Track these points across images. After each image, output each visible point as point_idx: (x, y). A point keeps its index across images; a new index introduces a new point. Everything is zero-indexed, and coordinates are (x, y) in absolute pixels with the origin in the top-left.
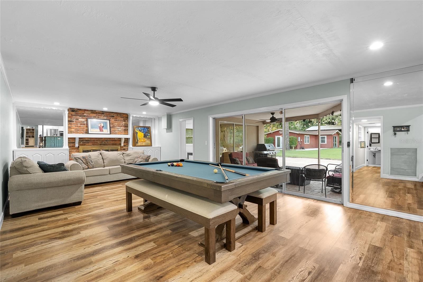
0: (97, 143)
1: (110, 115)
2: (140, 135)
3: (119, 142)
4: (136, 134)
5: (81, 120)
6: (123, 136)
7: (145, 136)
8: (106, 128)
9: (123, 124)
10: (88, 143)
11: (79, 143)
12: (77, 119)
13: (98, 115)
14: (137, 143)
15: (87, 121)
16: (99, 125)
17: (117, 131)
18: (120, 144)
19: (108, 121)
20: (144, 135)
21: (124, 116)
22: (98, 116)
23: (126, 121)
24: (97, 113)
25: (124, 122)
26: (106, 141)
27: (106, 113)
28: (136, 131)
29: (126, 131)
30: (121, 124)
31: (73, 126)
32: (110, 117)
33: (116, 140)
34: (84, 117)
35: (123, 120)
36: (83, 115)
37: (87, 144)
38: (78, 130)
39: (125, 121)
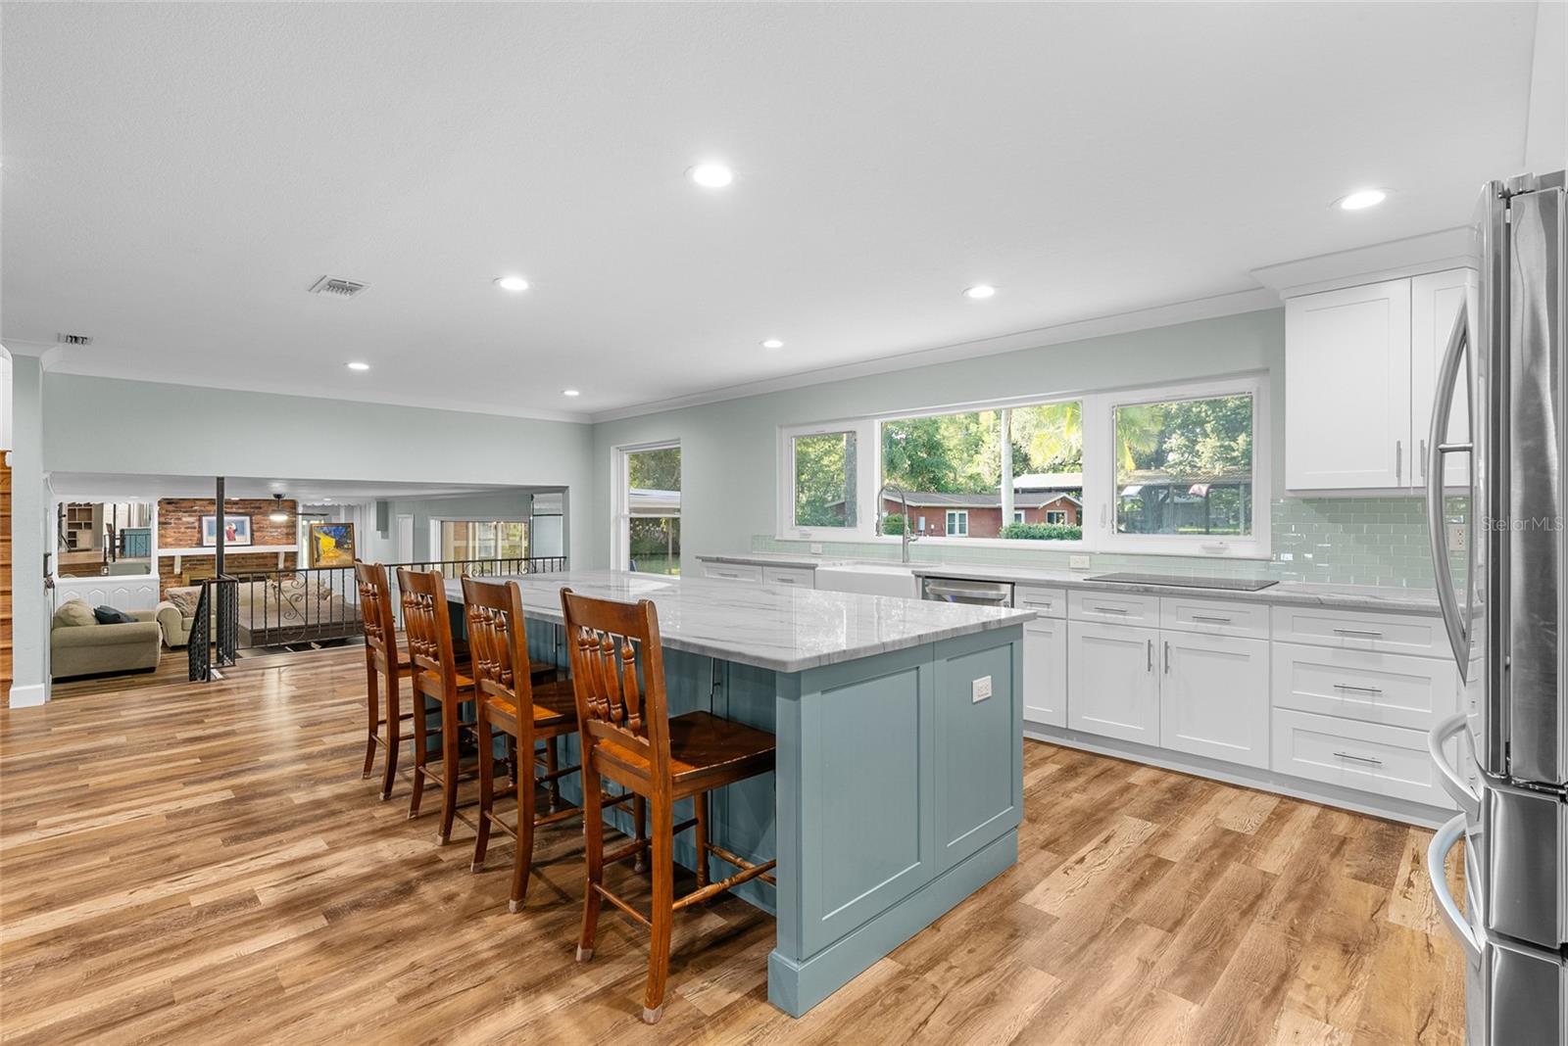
1: (252, 505)
2: (327, 543)
3: (274, 561)
4: (315, 542)
5: (187, 519)
6: (282, 549)
7: (339, 545)
8: (243, 533)
10: (203, 564)
11: (182, 565)
12: (180, 519)
14: (317, 560)
15: (200, 520)
16: (227, 528)
17: (269, 539)
18: (277, 564)
19: (248, 518)
20: (336, 542)
26: (243, 559)
27: (243, 502)
28: (317, 535)
29: (292, 538)
31: (170, 532)
32: (252, 510)
33: (267, 558)
34: (194, 514)
36: (190, 510)
37: (201, 567)
38: (181, 540)
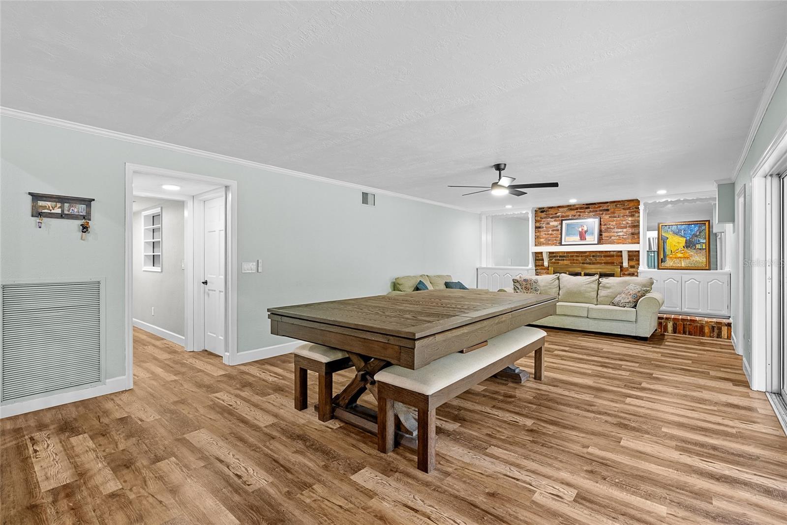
0: (577, 260)
1: (601, 208)
2: (675, 242)
3: (619, 259)
4: (662, 242)
5: (554, 223)
6: (625, 248)
7: (688, 245)
8: (592, 234)
9: (630, 222)
10: (564, 260)
11: (549, 259)
12: (548, 223)
13: (579, 212)
14: (664, 261)
15: (561, 224)
16: (580, 230)
17: (616, 238)
18: (621, 262)
19: (597, 220)
20: (686, 241)
21: (631, 204)
22: (578, 214)
23: (637, 215)
24: (577, 209)
25: (630, 219)
26: (593, 256)
27: (593, 206)
28: (663, 234)
29: (636, 237)
30: (624, 222)
31: (542, 234)
32: (601, 213)
33: (613, 256)
34: (558, 219)
35: (629, 213)
36: (555, 215)
38: (549, 240)
39: (632, 216)
